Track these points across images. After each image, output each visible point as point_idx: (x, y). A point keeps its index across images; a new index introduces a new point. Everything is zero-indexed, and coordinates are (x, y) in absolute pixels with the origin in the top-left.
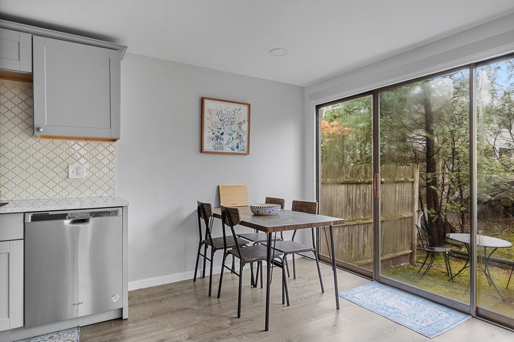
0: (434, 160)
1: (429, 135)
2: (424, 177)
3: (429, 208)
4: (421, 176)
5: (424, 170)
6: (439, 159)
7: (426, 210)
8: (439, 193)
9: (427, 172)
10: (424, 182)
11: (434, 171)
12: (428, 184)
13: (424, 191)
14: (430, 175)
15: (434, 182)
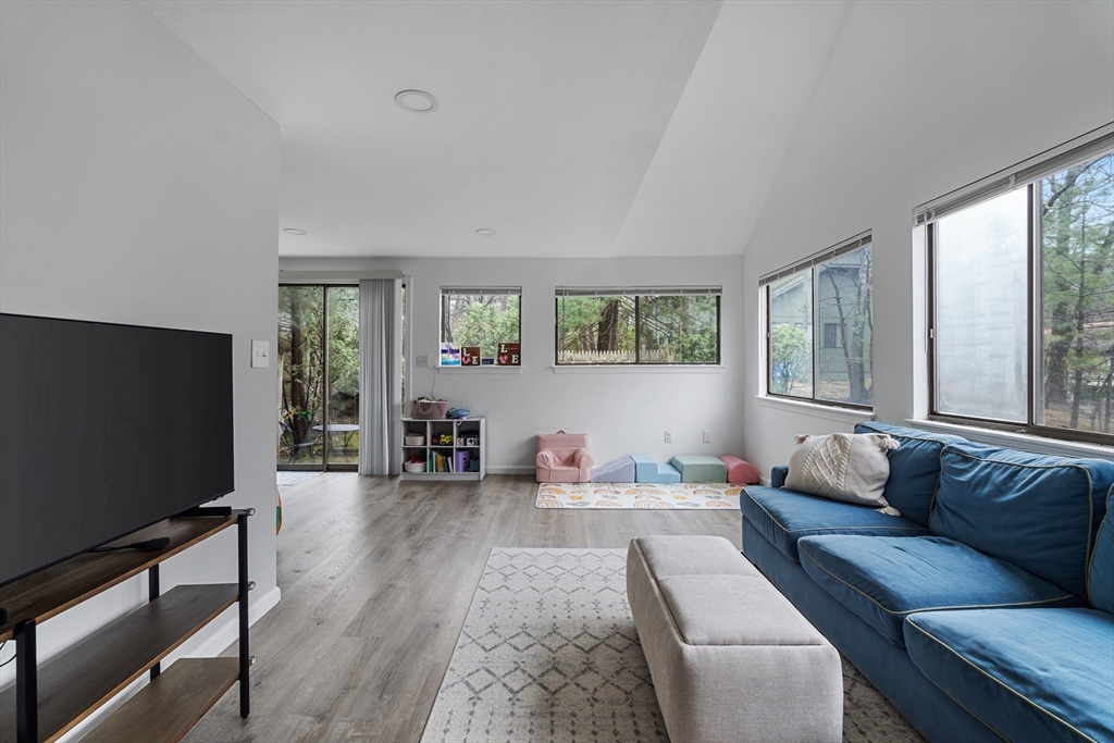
0: (300, 351)
1: (295, 324)
2: (289, 369)
3: (294, 405)
4: (285, 369)
5: (289, 361)
6: (306, 349)
7: (290, 408)
8: (305, 387)
9: (293, 364)
10: (288, 377)
11: (300, 363)
12: (293, 378)
13: (289, 386)
14: (295, 368)
15: (300, 376)
